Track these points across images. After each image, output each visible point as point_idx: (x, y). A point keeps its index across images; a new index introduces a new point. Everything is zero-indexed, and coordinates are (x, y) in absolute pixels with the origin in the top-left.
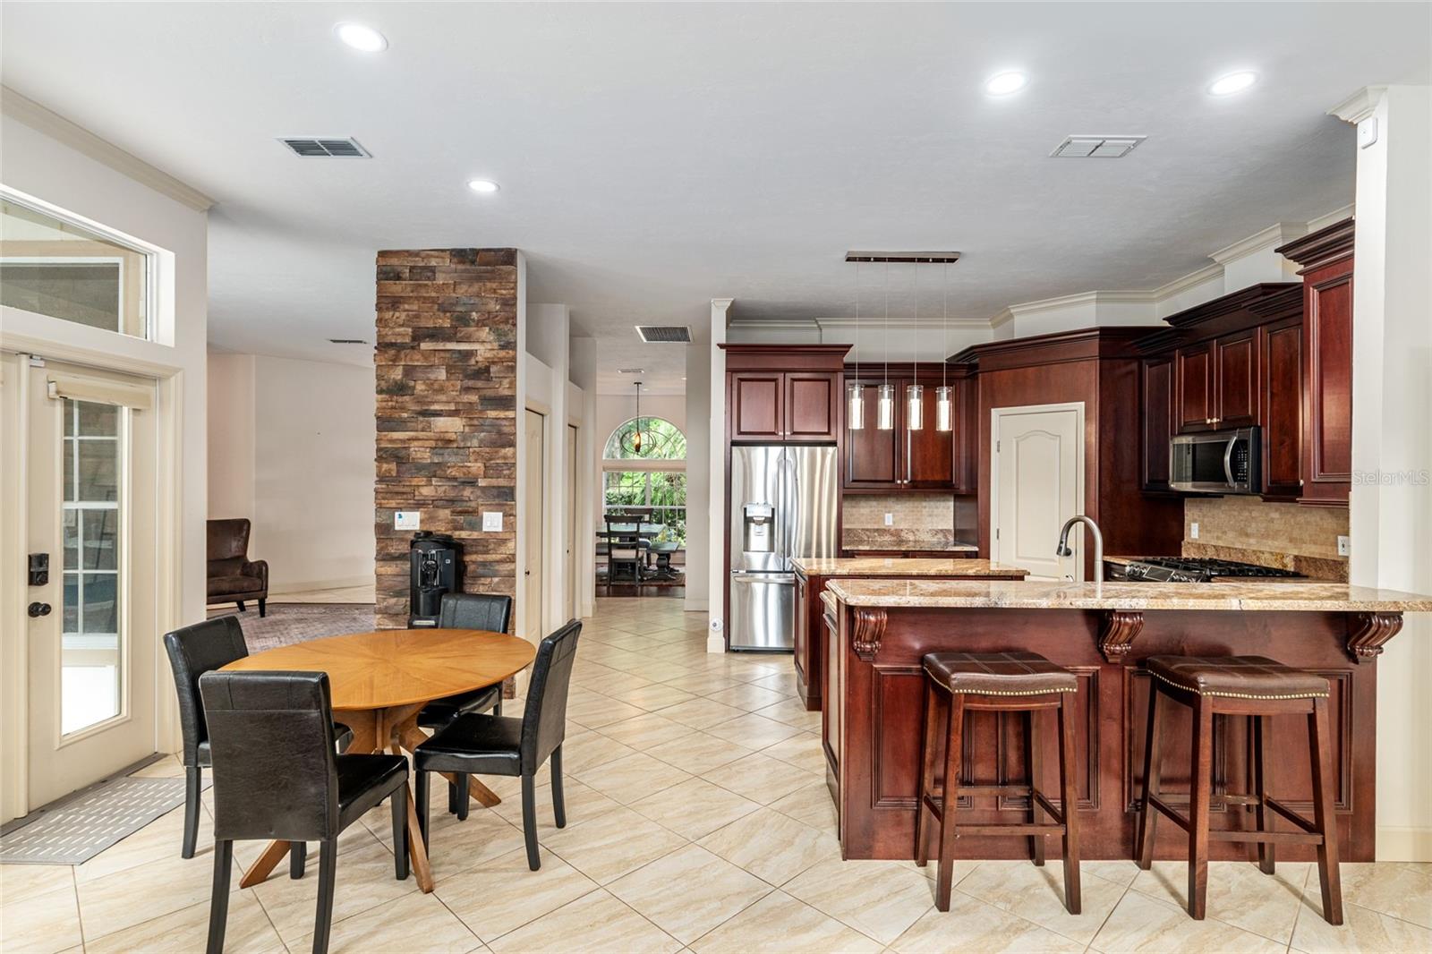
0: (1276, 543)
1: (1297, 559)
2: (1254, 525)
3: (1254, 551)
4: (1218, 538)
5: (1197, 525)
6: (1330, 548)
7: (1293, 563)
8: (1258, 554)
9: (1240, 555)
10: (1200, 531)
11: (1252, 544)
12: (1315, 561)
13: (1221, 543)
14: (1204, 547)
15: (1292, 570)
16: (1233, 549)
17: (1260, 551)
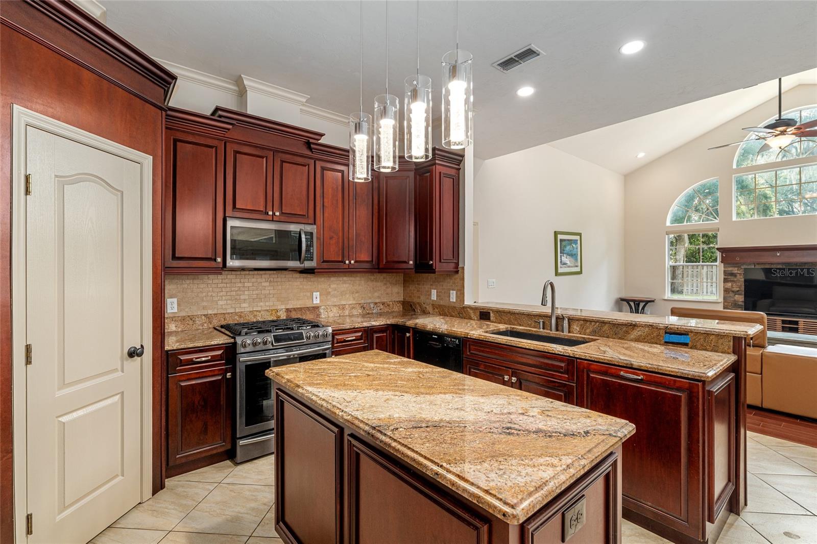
0: (267, 304)
1: (288, 310)
2: (246, 293)
3: (250, 312)
4: (204, 308)
5: (175, 300)
6: (307, 301)
7: (285, 314)
8: (255, 313)
9: (236, 317)
10: (179, 305)
11: (245, 307)
12: (301, 309)
13: (210, 312)
14: (191, 318)
15: (285, 318)
16: (229, 313)
17: (257, 311)
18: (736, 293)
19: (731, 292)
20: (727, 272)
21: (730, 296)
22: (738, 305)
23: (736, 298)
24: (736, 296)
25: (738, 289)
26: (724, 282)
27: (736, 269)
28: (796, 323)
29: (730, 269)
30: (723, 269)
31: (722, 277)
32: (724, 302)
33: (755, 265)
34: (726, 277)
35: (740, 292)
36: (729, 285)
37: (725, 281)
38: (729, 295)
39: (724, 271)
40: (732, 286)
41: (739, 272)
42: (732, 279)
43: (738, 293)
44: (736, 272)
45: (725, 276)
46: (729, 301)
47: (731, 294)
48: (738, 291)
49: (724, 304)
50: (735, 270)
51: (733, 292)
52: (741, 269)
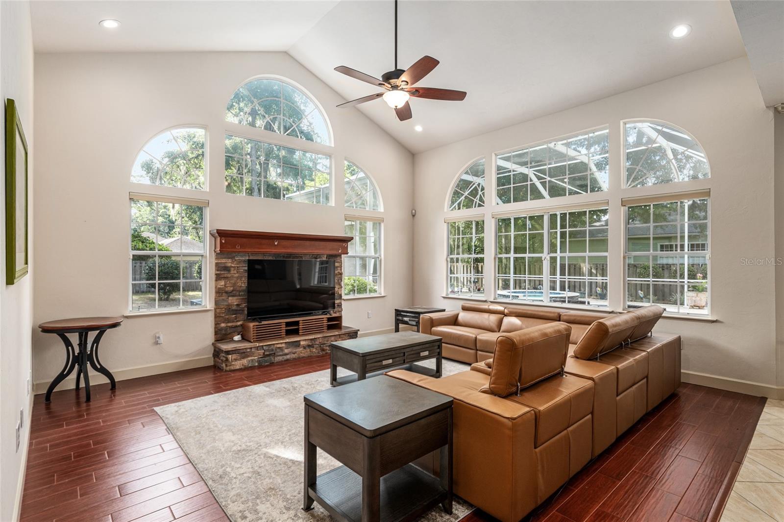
18: (230, 294)
19: (224, 294)
20: (220, 265)
21: (223, 300)
22: (233, 310)
23: (230, 302)
24: (230, 298)
25: (232, 289)
26: (216, 281)
27: (230, 260)
28: (297, 323)
29: (224, 261)
30: (214, 261)
31: (214, 271)
32: (215, 309)
33: (249, 256)
34: (219, 272)
35: (234, 292)
36: (222, 283)
37: (218, 278)
38: (221, 298)
39: (217, 264)
40: (225, 284)
41: (233, 265)
42: (225, 276)
43: (231, 294)
44: (229, 265)
45: (218, 270)
46: (222, 307)
47: (224, 297)
48: (233, 291)
49: (215, 311)
50: (229, 263)
51: (226, 292)
52: (236, 260)
